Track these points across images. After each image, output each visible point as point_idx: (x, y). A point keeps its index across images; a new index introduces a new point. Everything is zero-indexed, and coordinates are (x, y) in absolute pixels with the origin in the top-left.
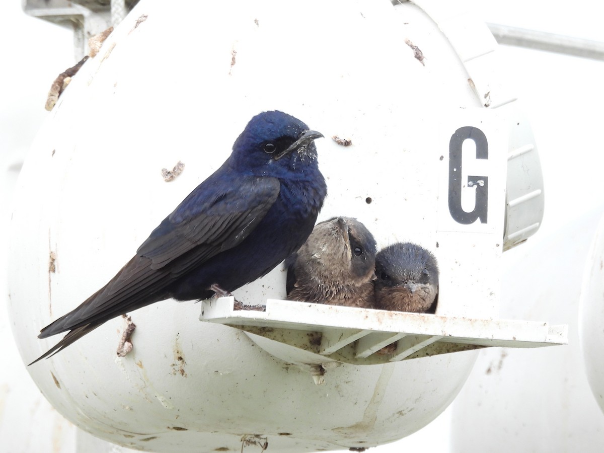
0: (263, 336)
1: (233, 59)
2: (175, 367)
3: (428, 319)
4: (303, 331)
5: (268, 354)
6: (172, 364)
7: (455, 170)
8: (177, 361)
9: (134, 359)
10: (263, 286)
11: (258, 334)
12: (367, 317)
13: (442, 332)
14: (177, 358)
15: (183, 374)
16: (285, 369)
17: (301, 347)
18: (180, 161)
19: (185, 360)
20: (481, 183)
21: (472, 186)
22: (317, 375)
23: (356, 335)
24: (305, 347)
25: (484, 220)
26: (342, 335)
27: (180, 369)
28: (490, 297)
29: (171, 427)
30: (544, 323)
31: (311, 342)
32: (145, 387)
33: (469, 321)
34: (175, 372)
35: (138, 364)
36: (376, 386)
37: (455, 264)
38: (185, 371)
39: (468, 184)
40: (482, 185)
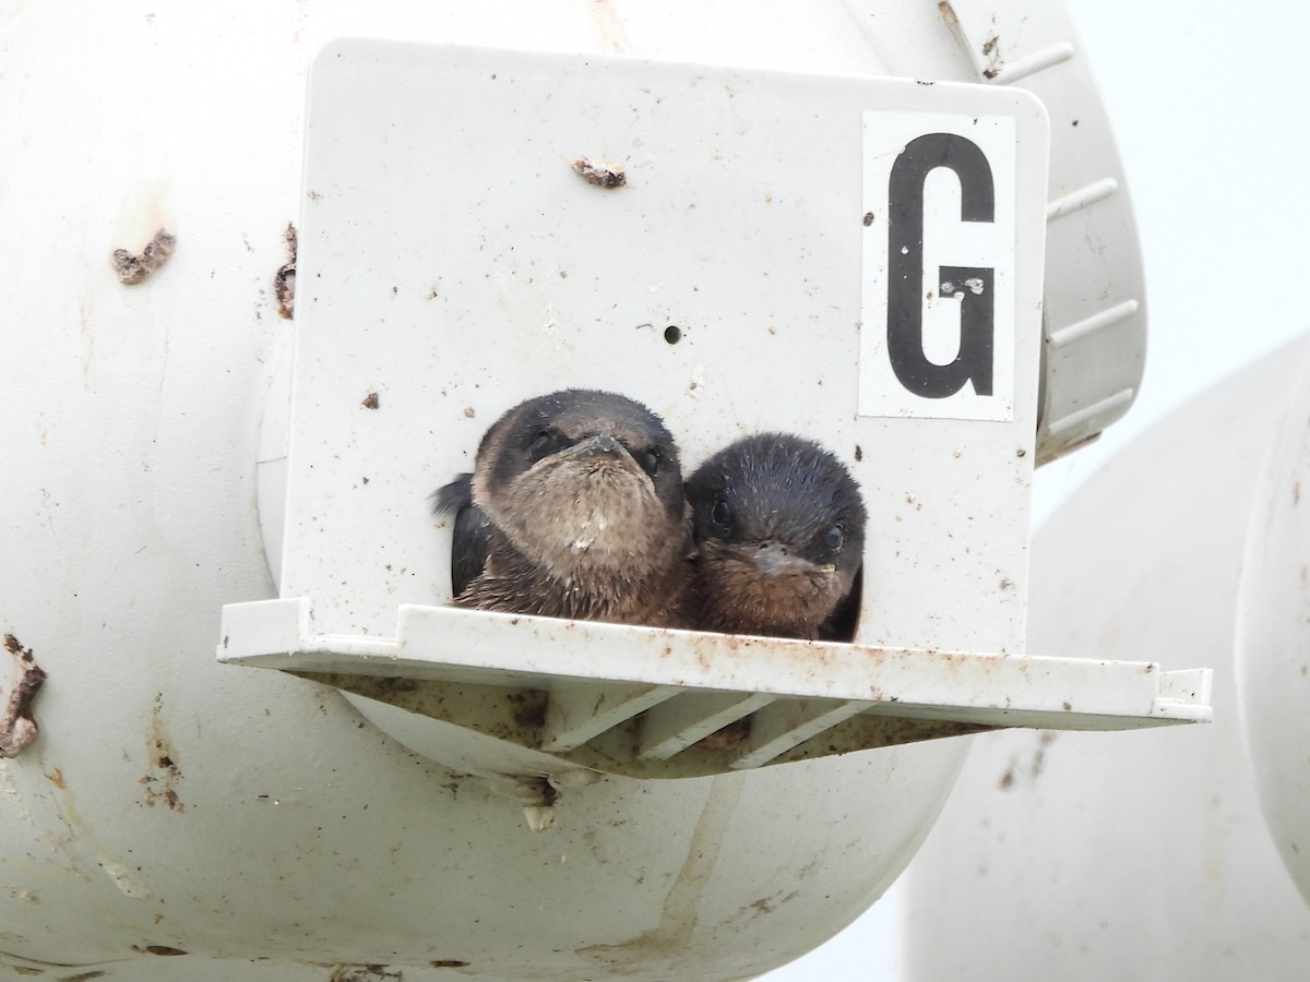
0: (389, 701)
2: (150, 784)
3: (833, 656)
4: (498, 688)
5: (401, 748)
6: (143, 776)
7: (904, 251)
8: (157, 767)
9: (41, 763)
10: (389, 567)
11: (375, 697)
12: (669, 650)
13: (873, 689)
14: (158, 761)
15: (172, 804)
16: (449, 790)
17: (491, 732)
18: (163, 230)
19: (180, 766)
20: (976, 286)
21: (951, 295)
22: (534, 805)
23: (640, 699)
24: (502, 732)
25: (984, 387)
26: (602, 699)
27: (164, 789)
28: (1001, 594)
29: (142, 945)
30: (1148, 664)
31: (517, 717)
32: (70, 840)
33: (945, 661)
34: (152, 799)
35: (51, 778)
36: (695, 835)
37: (907, 504)
38: (178, 794)
39: (941, 290)
40: (978, 290)
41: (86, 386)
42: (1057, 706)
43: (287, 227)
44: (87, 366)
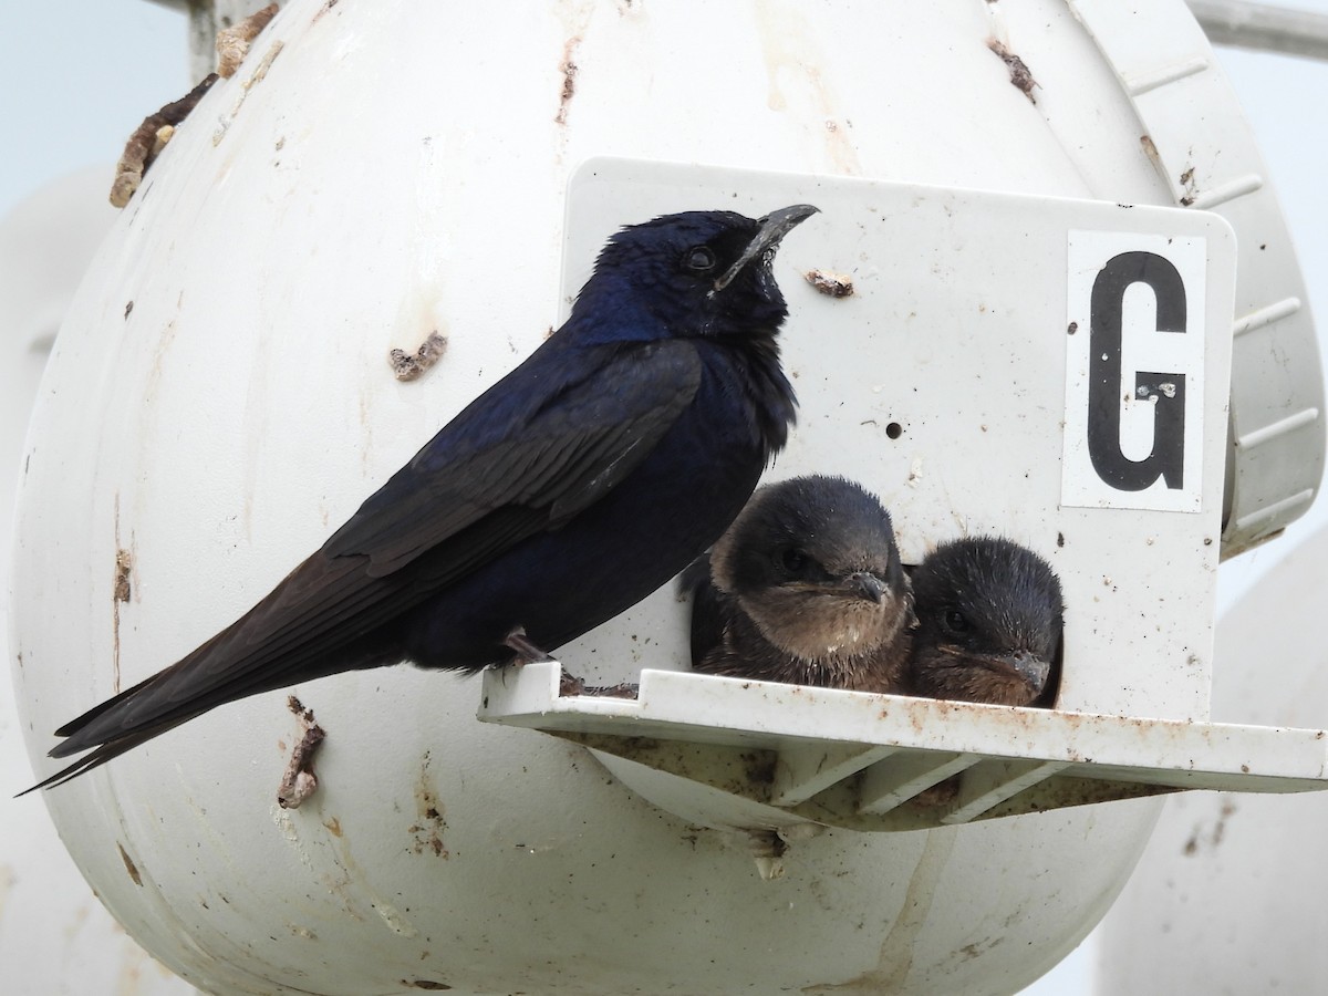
0: (634, 758)
1: (568, 84)
2: (419, 833)
3: (1035, 721)
4: (733, 748)
5: (646, 803)
6: (412, 826)
7: (1105, 358)
8: (424, 818)
9: (320, 813)
10: (634, 637)
11: (621, 754)
12: (885, 714)
13: (1069, 751)
14: (426, 812)
15: (438, 852)
16: (688, 842)
17: (725, 787)
18: (436, 332)
19: (445, 817)
20: (1169, 390)
21: (1146, 398)
22: (765, 856)
23: (859, 758)
24: (735, 787)
26: (826, 757)
27: (431, 838)
28: (1188, 669)
29: (410, 980)
30: (1318, 731)
31: (749, 774)
32: (345, 883)
33: (1135, 726)
34: (420, 847)
35: (328, 826)
36: (911, 886)
37: (1104, 586)
38: (444, 842)
39: (1137, 394)
40: (1171, 394)
41: (365, 473)
42: (1236, 768)
43: (548, 330)
44: (365, 454)
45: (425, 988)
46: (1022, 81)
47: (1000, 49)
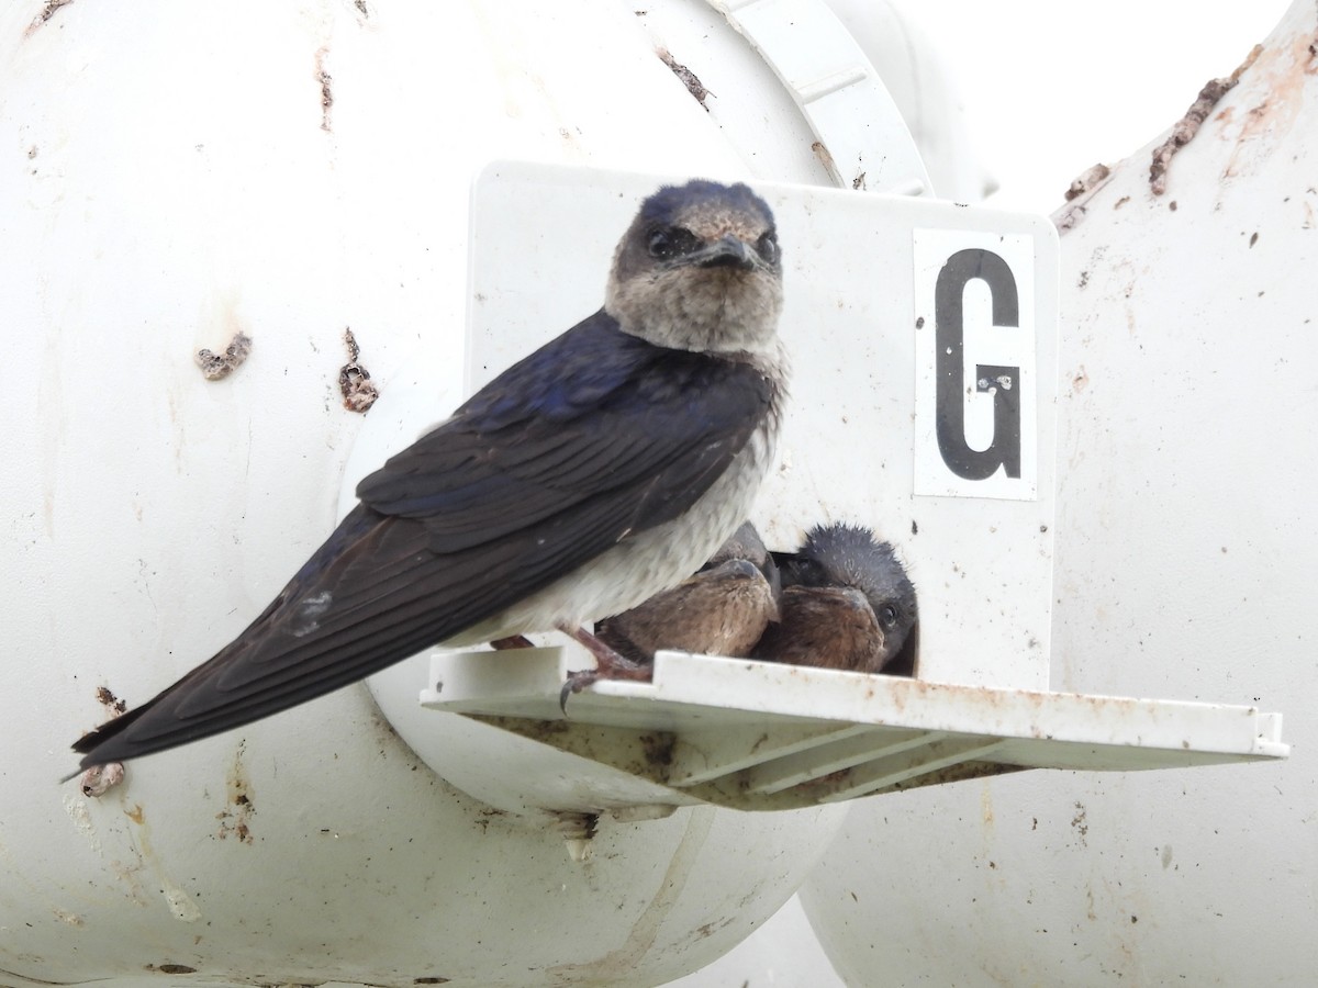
0: (546, 741)
1: (326, 93)
2: (226, 820)
3: (1002, 699)
4: (632, 730)
5: (447, 786)
6: (220, 812)
7: (949, 351)
8: (234, 805)
9: (122, 801)
12: (871, 693)
13: (1032, 728)
14: (236, 799)
15: (243, 837)
16: (481, 826)
17: (627, 768)
18: (241, 333)
19: (255, 803)
20: (1006, 383)
21: (986, 390)
22: (577, 838)
24: (636, 769)
25: (1014, 471)
26: (765, 737)
27: (237, 824)
28: (1030, 652)
29: (157, 964)
30: (1249, 708)
31: (649, 756)
32: (137, 869)
33: (1090, 704)
34: (225, 833)
35: (130, 814)
36: (671, 866)
37: (953, 572)
38: (249, 828)
39: (978, 386)
40: (1007, 386)
41: (179, 470)
42: (1178, 745)
43: (345, 331)
44: (179, 451)
45: (167, 972)
46: (697, 91)
47: (670, 60)
